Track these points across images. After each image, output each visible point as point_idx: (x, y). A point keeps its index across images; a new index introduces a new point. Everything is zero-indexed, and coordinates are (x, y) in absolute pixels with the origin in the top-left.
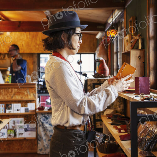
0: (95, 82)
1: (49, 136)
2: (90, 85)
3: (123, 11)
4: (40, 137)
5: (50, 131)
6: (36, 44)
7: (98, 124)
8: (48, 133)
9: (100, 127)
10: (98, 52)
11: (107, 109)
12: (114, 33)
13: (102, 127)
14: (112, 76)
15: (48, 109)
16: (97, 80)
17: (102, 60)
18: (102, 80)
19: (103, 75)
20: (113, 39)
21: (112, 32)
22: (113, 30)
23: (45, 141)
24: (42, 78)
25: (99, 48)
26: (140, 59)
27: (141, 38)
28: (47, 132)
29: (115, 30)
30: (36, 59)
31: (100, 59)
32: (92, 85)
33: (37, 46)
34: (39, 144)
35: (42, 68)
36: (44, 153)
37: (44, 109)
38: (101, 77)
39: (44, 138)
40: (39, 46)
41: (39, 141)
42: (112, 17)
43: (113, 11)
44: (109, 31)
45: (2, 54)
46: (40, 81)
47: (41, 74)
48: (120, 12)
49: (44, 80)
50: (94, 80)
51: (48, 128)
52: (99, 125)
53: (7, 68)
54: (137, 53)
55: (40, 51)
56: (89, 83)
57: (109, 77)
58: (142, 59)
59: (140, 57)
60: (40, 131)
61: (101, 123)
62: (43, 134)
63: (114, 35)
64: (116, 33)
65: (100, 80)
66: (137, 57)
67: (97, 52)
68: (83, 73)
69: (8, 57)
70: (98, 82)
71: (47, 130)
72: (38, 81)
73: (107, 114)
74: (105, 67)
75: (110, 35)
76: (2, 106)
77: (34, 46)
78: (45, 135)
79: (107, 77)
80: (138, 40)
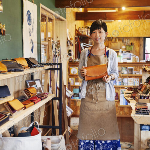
6: (144, 29)
30: (142, 43)
33: (145, 31)
40: (146, 30)
45: (114, 38)
53: (119, 50)
55: (147, 35)
69: (119, 41)
76: (137, 80)
77: (142, 31)
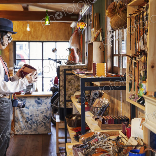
0: (66, 68)
1: (26, 118)
2: (62, 71)
3: (91, 6)
4: (17, 119)
5: (26, 114)
7: (68, 105)
8: (25, 115)
9: (70, 107)
10: (72, 41)
11: (77, 92)
12: (83, 25)
13: (72, 107)
14: (81, 63)
15: (25, 93)
16: (68, 66)
17: (73, 49)
18: (73, 66)
19: (73, 62)
20: (82, 31)
21: (82, 24)
22: (82, 23)
23: (22, 123)
24: (18, 66)
25: (72, 37)
26: (100, 49)
27: (102, 32)
28: (23, 114)
29: (84, 22)
31: (71, 48)
32: (63, 71)
34: (16, 125)
35: (18, 55)
36: (21, 134)
37: (21, 93)
38: (72, 64)
39: (21, 120)
41: (16, 123)
42: (82, 11)
43: (82, 6)
44: (79, 24)
46: (16, 68)
47: (17, 61)
48: (89, 7)
49: (20, 67)
50: (66, 66)
51: (24, 111)
52: (70, 105)
54: (98, 44)
56: (61, 69)
57: (79, 64)
58: (102, 49)
59: (100, 48)
60: (17, 114)
61: (71, 103)
62: (19, 116)
63: (83, 28)
64: (85, 25)
65: (71, 66)
66: (98, 47)
67: (70, 41)
68: (58, 61)
70: (69, 68)
71: (24, 112)
72: (15, 68)
73: (76, 96)
74: (75, 55)
75: (80, 27)
78: (21, 117)
79: (77, 64)
80: (100, 33)
